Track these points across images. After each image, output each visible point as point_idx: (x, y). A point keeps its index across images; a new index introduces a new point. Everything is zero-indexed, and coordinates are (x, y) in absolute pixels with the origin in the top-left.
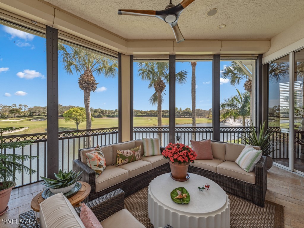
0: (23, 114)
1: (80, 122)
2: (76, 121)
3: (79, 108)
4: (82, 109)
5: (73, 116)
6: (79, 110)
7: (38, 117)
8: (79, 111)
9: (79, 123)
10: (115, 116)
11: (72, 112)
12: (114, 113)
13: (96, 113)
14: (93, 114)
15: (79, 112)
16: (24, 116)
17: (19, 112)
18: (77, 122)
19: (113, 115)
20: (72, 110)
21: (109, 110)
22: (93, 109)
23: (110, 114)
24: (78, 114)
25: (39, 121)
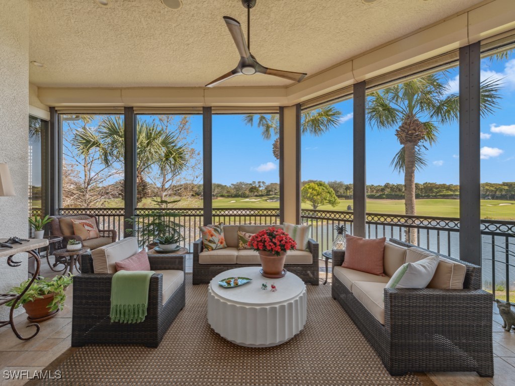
0: (260, 193)
1: (319, 205)
2: (313, 203)
3: (317, 184)
4: (321, 185)
5: (309, 195)
6: (317, 186)
7: (274, 197)
8: (317, 188)
9: (317, 206)
10: (384, 196)
11: (308, 190)
12: (383, 190)
13: (348, 191)
14: (344, 193)
15: (316, 190)
16: (262, 196)
17: (257, 191)
18: (314, 205)
19: (380, 195)
20: (308, 187)
21: (372, 185)
22: (343, 184)
23: (375, 192)
24: (315, 192)
25: (275, 201)
